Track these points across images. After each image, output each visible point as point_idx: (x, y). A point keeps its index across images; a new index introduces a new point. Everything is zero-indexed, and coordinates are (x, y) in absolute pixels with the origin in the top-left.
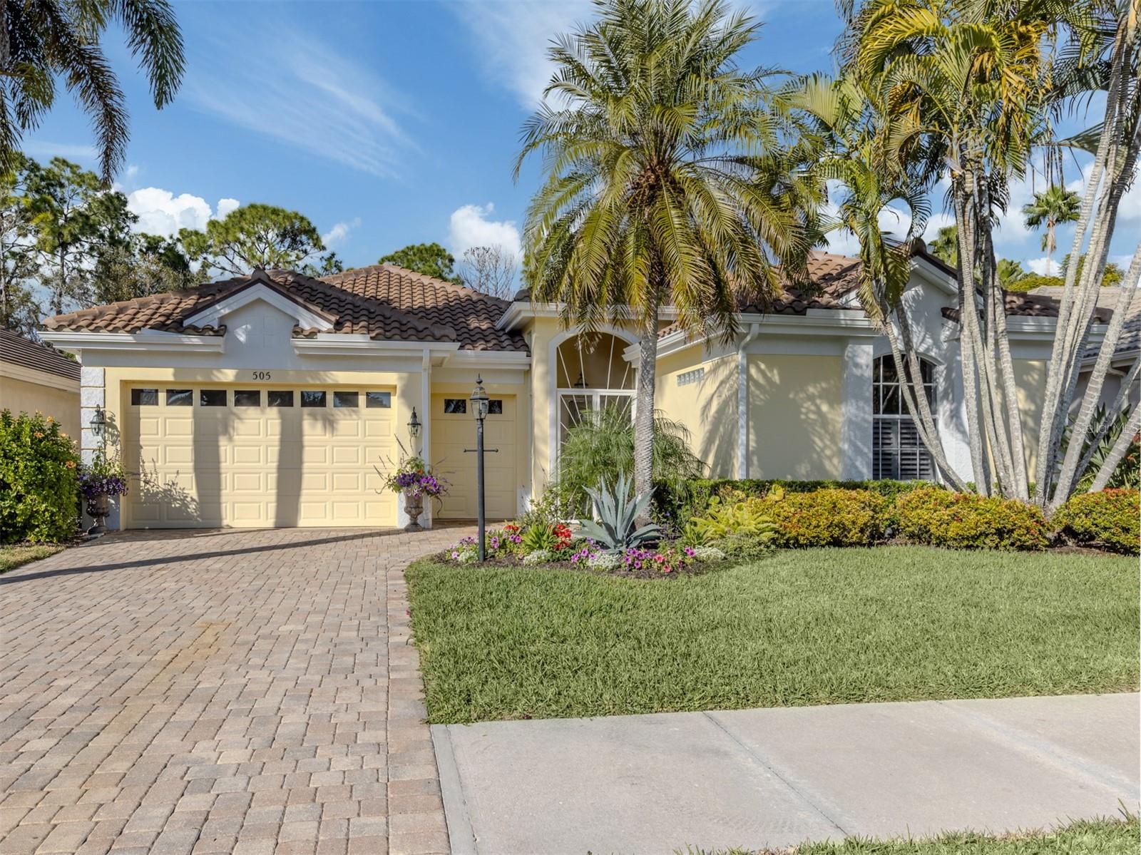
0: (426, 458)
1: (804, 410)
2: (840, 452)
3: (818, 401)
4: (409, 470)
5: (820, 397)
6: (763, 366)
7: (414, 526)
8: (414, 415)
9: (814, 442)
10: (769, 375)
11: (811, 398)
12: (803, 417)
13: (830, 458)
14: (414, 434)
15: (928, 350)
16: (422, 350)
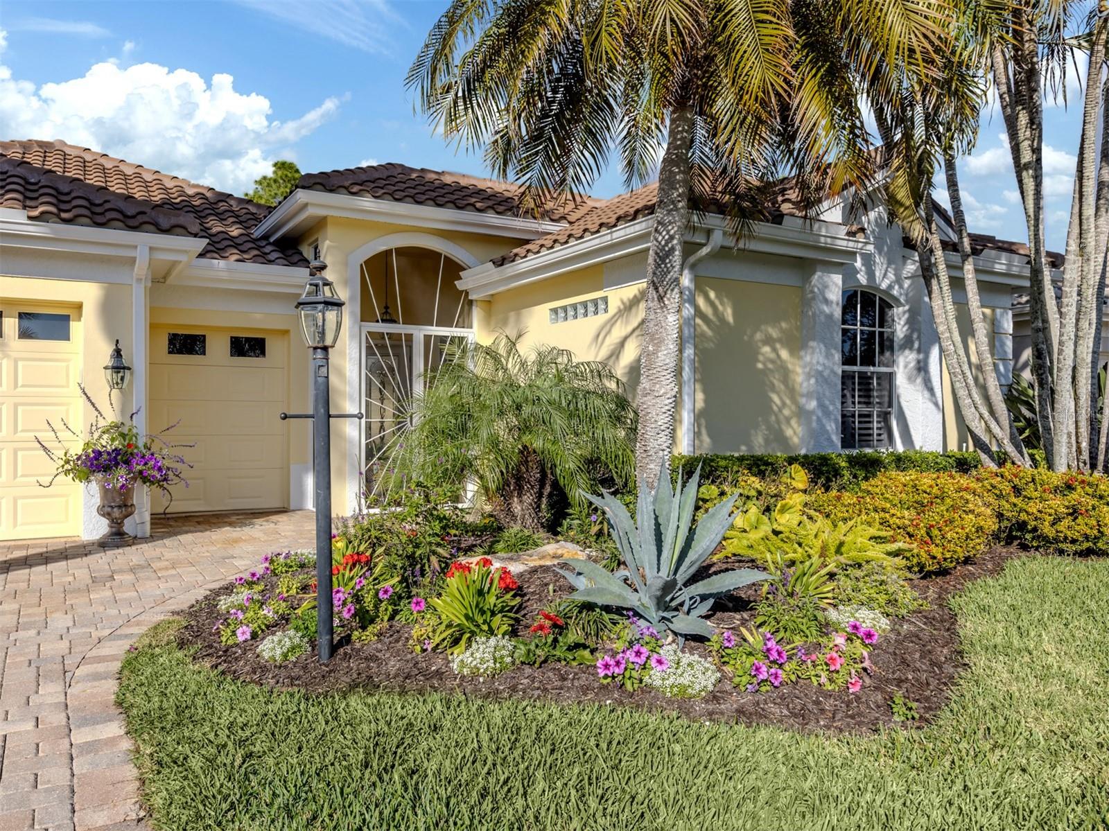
0: (141, 426)
1: (761, 358)
2: (802, 413)
3: (778, 346)
4: (107, 443)
5: (779, 340)
6: (712, 295)
7: (118, 538)
8: (118, 353)
9: (771, 400)
10: (720, 308)
11: (769, 341)
12: (760, 366)
13: (788, 420)
14: (117, 384)
15: (890, 287)
16: (136, 247)
